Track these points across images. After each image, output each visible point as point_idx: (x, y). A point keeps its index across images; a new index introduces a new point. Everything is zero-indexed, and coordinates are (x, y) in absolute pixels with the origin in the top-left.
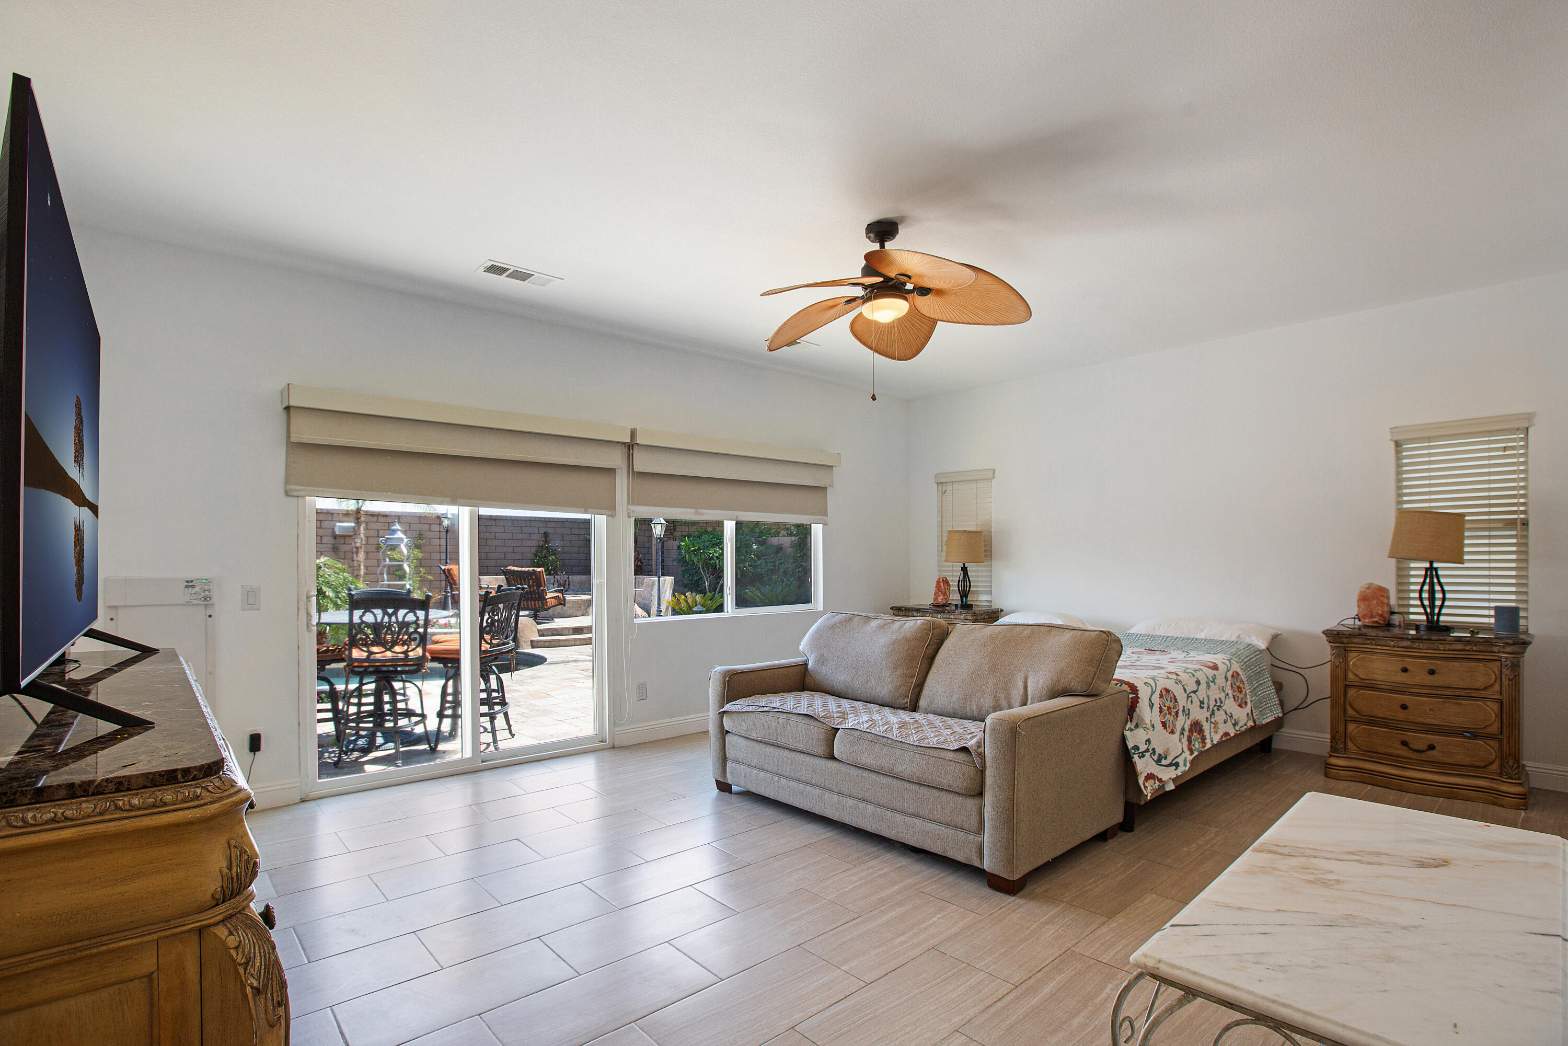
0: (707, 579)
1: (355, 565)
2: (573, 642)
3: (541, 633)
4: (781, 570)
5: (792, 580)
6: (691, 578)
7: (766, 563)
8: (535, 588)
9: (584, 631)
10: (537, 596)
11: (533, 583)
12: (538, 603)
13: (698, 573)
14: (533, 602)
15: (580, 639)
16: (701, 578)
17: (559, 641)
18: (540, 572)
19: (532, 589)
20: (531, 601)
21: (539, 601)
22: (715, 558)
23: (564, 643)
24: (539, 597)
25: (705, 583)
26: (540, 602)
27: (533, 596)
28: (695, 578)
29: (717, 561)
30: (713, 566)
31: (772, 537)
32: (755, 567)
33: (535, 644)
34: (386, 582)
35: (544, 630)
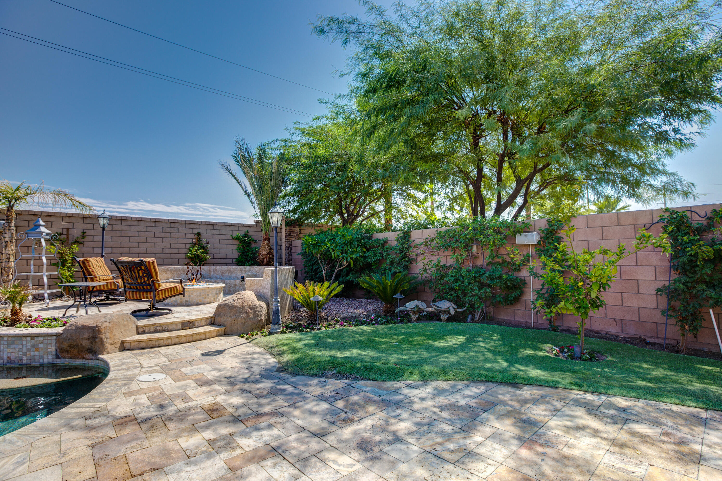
0: (324, 268)
1: (4, 258)
2: (177, 340)
3: (140, 330)
4: (388, 261)
5: (399, 268)
6: (311, 267)
7: (375, 254)
8: (146, 279)
9: (196, 325)
10: (149, 287)
11: (143, 274)
12: (150, 294)
13: (316, 263)
14: (145, 293)
15: (186, 336)
16: (319, 267)
17: (158, 339)
18: (149, 262)
19: (143, 281)
20: (143, 292)
21: (150, 292)
22: (331, 250)
23: (166, 342)
24: (151, 288)
25: (322, 271)
26: (152, 293)
27: (145, 287)
28: (315, 267)
29: (333, 253)
30: (328, 257)
31: (377, 233)
32: (365, 257)
33: (127, 345)
34: (32, 273)
35: (145, 326)
